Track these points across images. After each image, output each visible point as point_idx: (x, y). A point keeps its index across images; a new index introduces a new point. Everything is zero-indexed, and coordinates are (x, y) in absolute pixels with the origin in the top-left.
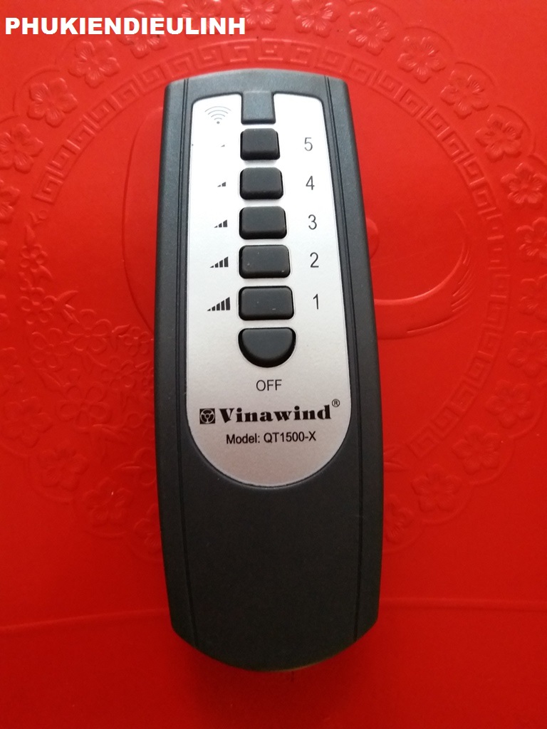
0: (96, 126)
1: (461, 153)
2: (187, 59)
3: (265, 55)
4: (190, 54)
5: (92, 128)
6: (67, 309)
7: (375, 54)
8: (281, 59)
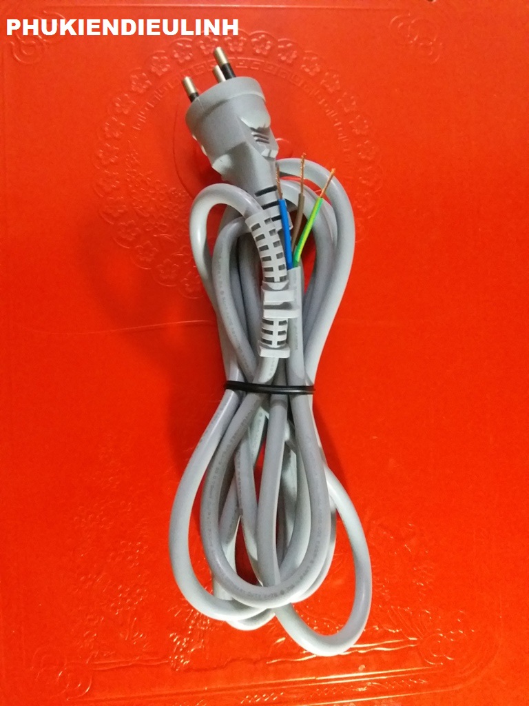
0: (161, 97)
1: (330, 111)
2: (203, 66)
3: (239, 65)
4: (204, 64)
5: (159, 97)
6: (149, 181)
7: (290, 65)
8: (246, 67)
